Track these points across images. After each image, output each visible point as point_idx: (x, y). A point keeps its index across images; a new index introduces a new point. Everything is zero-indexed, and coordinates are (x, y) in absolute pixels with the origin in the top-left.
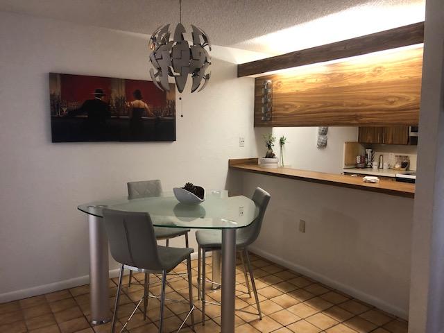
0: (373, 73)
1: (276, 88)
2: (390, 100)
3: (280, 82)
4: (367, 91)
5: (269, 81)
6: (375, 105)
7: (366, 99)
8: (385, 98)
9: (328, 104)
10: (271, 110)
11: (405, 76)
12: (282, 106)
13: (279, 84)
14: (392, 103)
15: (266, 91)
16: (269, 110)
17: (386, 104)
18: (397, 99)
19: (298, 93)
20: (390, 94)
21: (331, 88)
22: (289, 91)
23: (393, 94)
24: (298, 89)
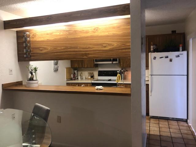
0: (94, 31)
1: (33, 38)
2: (104, 45)
3: (35, 34)
4: (91, 41)
5: (27, 33)
6: (96, 48)
7: (91, 44)
8: (101, 44)
9: (69, 47)
10: (30, 50)
11: (111, 33)
12: (38, 48)
13: (34, 35)
14: (105, 47)
15: (26, 39)
16: (29, 51)
17: (102, 48)
18: (108, 45)
19: (48, 41)
20: (104, 42)
21: (69, 38)
22: (42, 39)
23: (105, 42)
24: (48, 39)
